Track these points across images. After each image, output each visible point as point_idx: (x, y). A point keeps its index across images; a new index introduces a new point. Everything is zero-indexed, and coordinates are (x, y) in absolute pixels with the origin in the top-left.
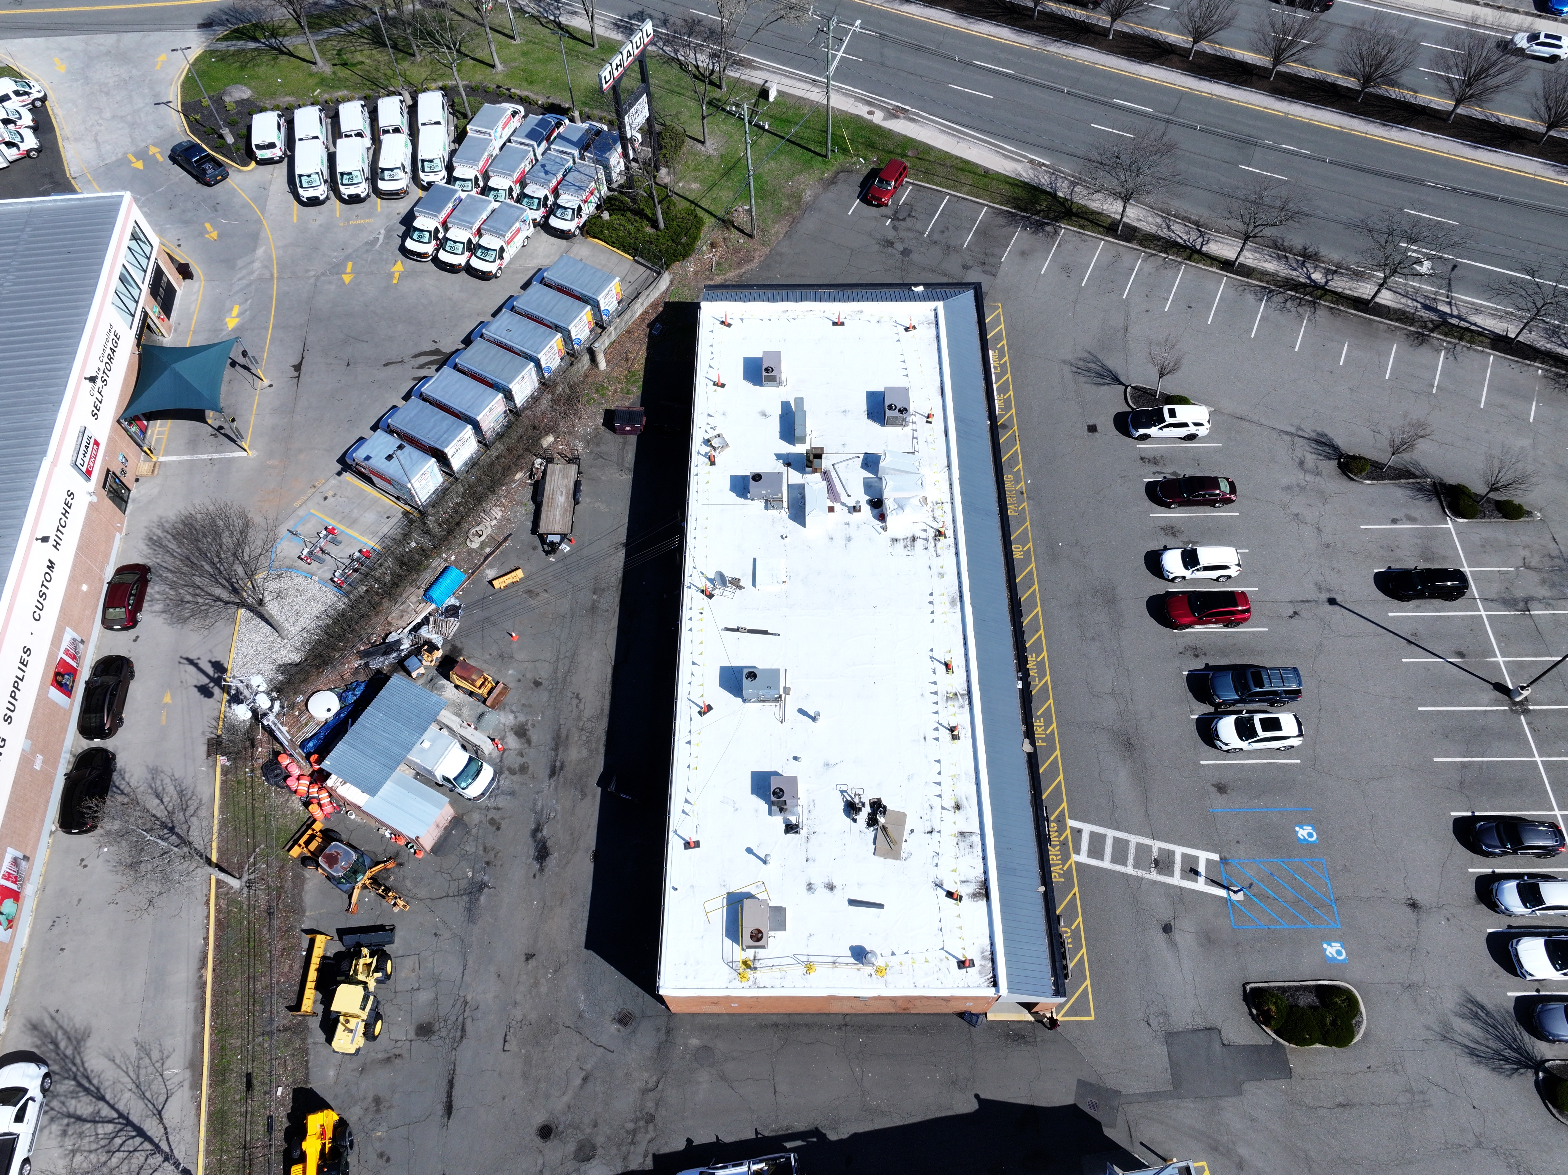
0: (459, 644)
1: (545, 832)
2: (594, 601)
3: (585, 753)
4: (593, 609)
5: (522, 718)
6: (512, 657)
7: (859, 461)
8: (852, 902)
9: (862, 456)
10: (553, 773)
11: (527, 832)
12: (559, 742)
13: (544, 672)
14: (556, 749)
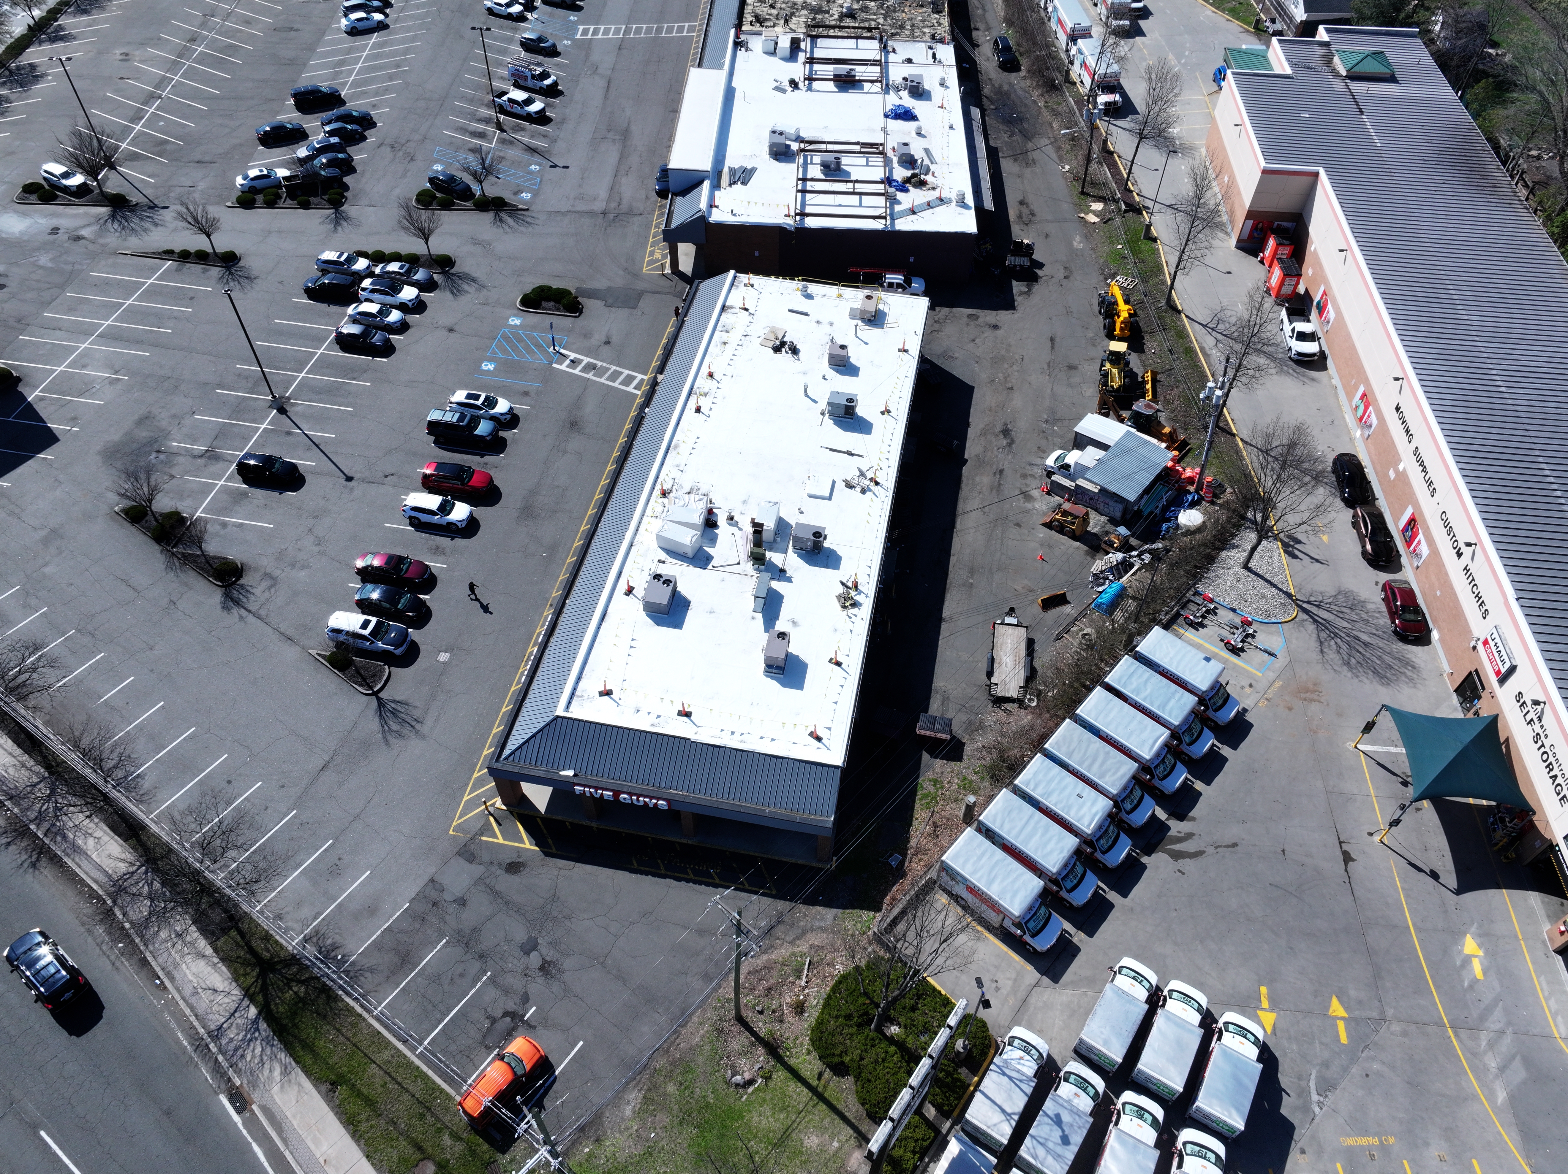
0: (1089, 558)
1: (1005, 442)
2: (972, 578)
3: (977, 479)
4: (972, 571)
5: (1029, 506)
6: (1042, 545)
7: (714, 562)
8: (807, 314)
9: (710, 567)
10: (1001, 472)
11: (1017, 441)
12: (998, 488)
13: (1013, 532)
14: (1000, 485)
